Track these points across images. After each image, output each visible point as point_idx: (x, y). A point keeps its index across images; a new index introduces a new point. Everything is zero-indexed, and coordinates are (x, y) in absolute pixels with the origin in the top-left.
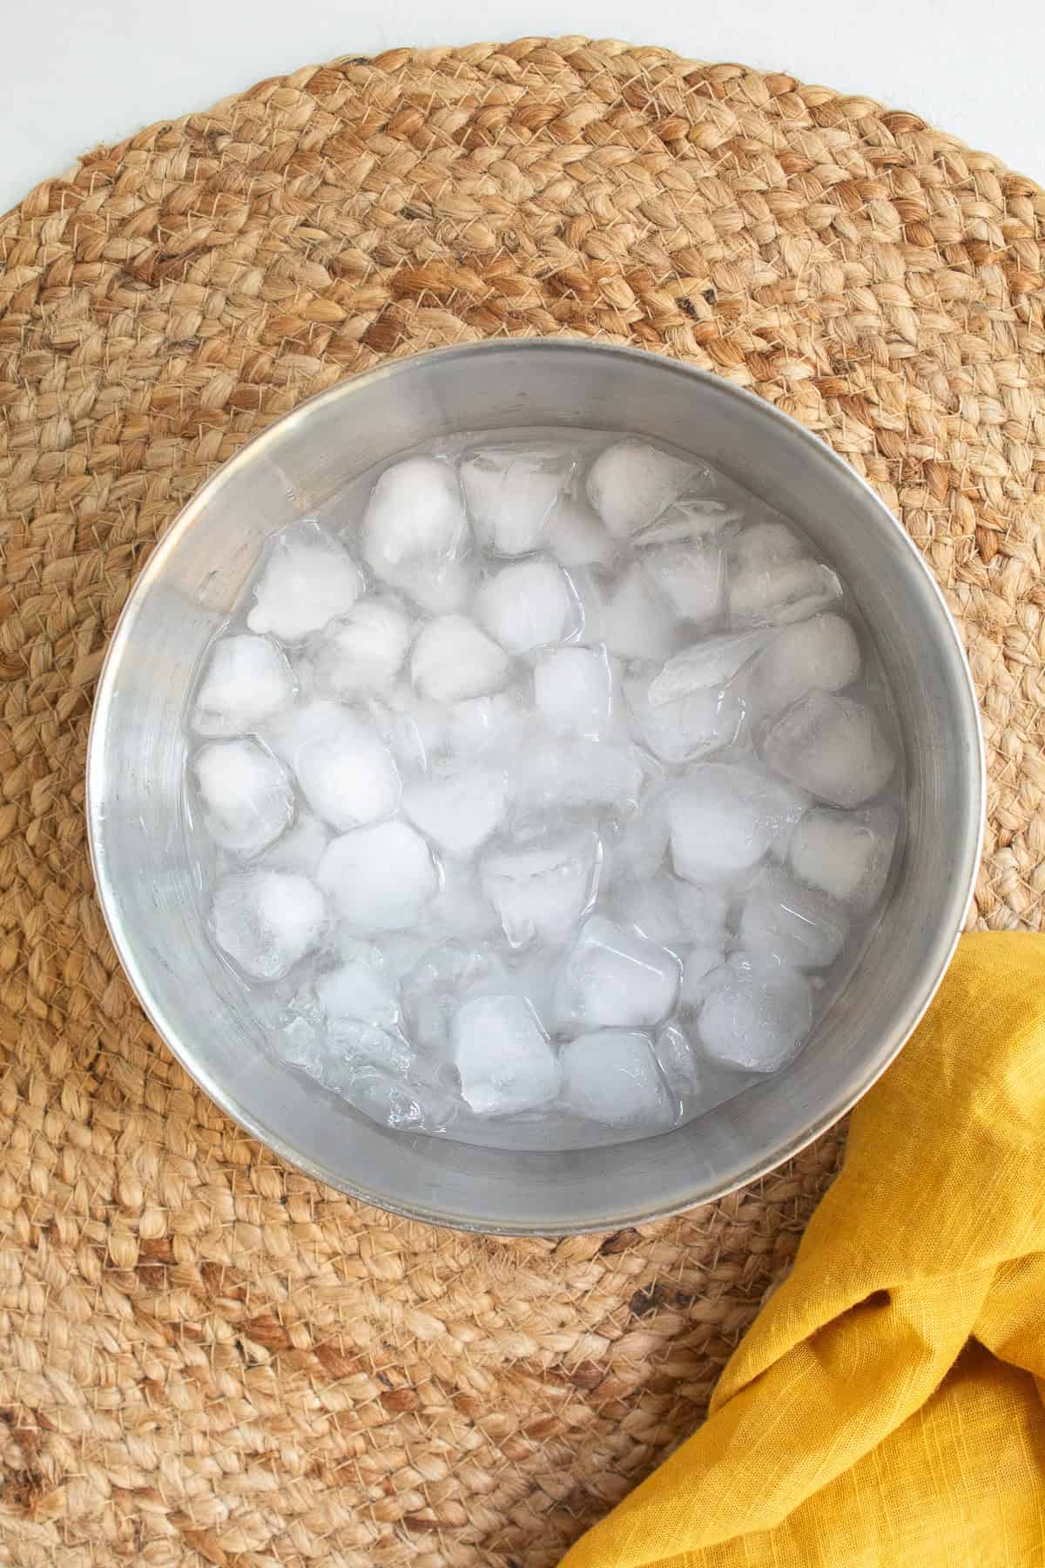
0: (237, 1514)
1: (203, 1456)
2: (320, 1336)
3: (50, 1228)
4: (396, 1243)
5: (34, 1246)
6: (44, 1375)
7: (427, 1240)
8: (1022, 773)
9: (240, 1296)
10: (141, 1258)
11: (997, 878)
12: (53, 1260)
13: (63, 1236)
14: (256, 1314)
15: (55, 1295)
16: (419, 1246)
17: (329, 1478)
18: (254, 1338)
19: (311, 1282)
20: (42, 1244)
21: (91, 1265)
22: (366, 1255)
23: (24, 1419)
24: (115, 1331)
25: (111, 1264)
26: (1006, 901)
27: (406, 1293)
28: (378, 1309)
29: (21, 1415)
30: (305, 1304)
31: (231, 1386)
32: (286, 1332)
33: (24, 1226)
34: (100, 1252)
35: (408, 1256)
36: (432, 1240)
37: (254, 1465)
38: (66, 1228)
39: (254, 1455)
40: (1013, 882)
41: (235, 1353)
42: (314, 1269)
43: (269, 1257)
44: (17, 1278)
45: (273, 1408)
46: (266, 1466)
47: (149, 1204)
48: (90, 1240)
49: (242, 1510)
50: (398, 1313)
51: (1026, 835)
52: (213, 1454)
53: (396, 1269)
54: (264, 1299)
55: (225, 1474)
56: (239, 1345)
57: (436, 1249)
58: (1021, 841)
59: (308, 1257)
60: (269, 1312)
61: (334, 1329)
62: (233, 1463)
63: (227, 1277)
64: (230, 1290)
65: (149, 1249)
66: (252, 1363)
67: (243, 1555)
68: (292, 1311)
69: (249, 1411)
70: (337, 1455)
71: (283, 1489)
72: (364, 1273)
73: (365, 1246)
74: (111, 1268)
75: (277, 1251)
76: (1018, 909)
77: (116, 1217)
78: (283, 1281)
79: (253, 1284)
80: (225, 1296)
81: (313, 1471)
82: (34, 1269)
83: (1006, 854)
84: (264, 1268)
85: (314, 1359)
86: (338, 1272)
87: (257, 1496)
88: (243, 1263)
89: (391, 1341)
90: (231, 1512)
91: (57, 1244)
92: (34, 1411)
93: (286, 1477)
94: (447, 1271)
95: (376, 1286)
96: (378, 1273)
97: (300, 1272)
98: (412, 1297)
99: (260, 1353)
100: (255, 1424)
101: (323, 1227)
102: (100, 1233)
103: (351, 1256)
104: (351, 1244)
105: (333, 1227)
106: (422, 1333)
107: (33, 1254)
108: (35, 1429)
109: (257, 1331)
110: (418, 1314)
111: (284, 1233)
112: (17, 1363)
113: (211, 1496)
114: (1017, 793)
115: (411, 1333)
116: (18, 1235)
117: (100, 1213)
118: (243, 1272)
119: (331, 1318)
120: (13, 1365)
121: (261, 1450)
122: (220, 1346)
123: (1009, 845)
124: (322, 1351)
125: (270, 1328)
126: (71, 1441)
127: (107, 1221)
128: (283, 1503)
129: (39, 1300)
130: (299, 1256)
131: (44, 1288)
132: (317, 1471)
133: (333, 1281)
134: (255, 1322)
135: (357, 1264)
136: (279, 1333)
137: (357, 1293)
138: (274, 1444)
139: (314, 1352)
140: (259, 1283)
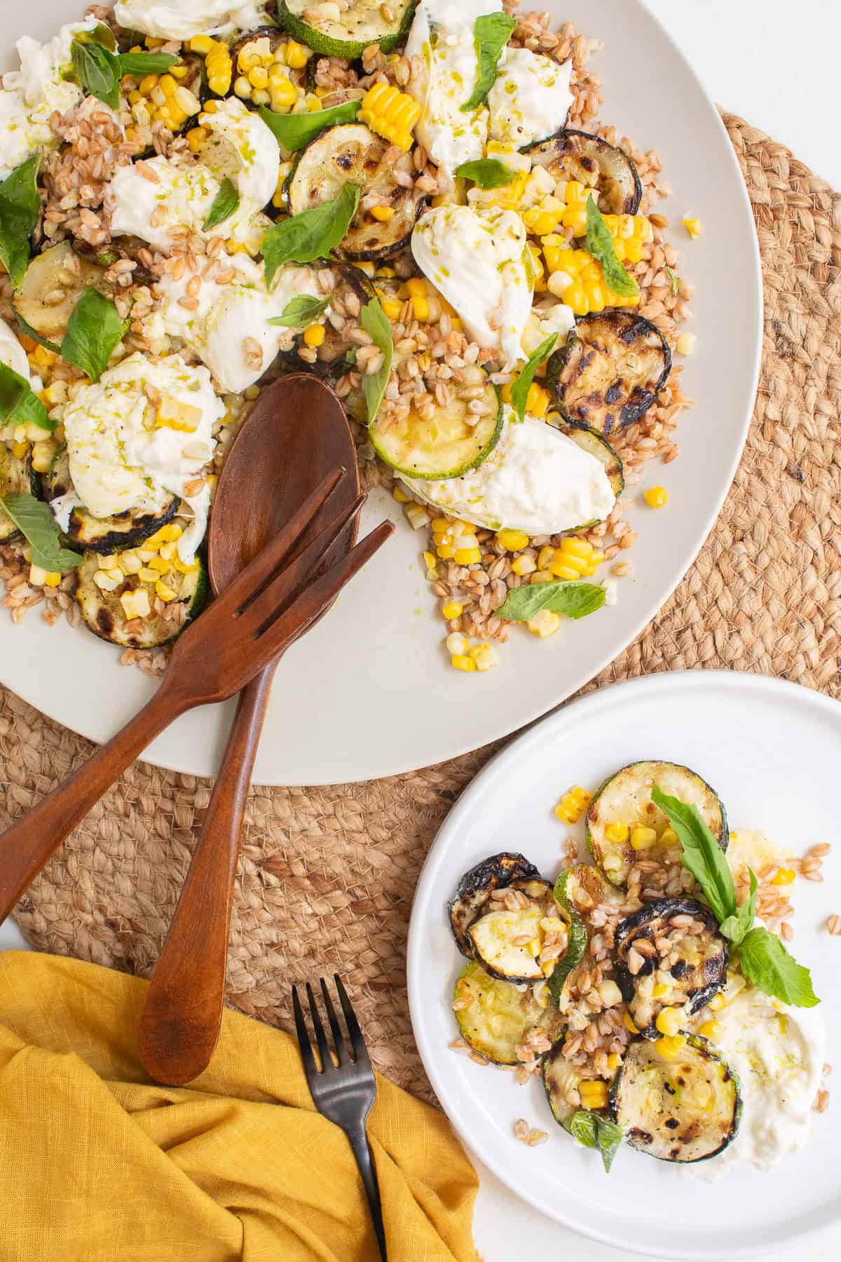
0: (261, 982)
1: (238, 946)
2: (311, 867)
3: (137, 804)
4: (358, 807)
5: (128, 816)
6: (136, 899)
7: (378, 803)
8: (748, 493)
9: (260, 845)
10: (195, 821)
11: (735, 561)
12: (139, 823)
13: (145, 808)
14: (269, 855)
15: (141, 846)
16: (374, 808)
17: (319, 958)
18: (269, 870)
19: (305, 833)
20: (132, 814)
21: (163, 826)
22: (339, 815)
23: (124, 926)
24: (179, 867)
25: (176, 825)
26: (741, 575)
27: (365, 838)
28: (349, 849)
29: (122, 923)
30: (302, 847)
31: (255, 901)
32: (288, 864)
33: (120, 802)
34: (169, 818)
35: (366, 814)
36: (381, 804)
37: (271, 951)
38: (147, 804)
39: (272, 945)
40: (744, 564)
41: (257, 881)
42: (306, 825)
43: (278, 819)
44: (117, 835)
45: (283, 914)
46: (279, 951)
47: (199, 786)
48: (163, 811)
49: (265, 980)
50: (360, 849)
51: (752, 533)
52: (245, 945)
53: (358, 823)
54: (274, 845)
55: (253, 957)
56: (259, 876)
57: (384, 809)
58: (749, 537)
59: (302, 817)
60: (278, 854)
61: (320, 862)
62: (258, 950)
63: (250, 832)
64: (253, 839)
65: (200, 815)
66: (268, 886)
67: (266, 1008)
68: (292, 852)
69: (267, 916)
70: (324, 943)
71: (290, 966)
72: (339, 827)
73: (339, 809)
74: (176, 827)
75: (281, 813)
76: (748, 580)
77: (178, 795)
78: (286, 833)
79: (267, 835)
80: (249, 844)
81: (309, 954)
82: (128, 830)
83: (740, 545)
84: (274, 824)
85: (307, 882)
86: (321, 826)
87: (273, 972)
88: (261, 823)
89: (357, 869)
90: (257, 982)
91: (141, 813)
92: (130, 920)
93: (292, 958)
94: (390, 824)
95: (346, 835)
96: (346, 825)
97: (296, 827)
98: (369, 841)
99: (273, 880)
100: (270, 925)
101: (311, 798)
102: (168, 806)
103: (329, 816)
104: (330, 809)
105: (317, 798)
106: (376, 863)
107: (127, 821)
108: (131, 932)
109: (271, 865)
110: (374, 852)
111: (286, 803)
112: (118, 891)
113: (244, 971)
114: (746, 506)
115: (369, 865)
116: (117, 809)
117: (168, 794)
118: (261, 829)
119: (317, 855)
120: (116, 892)
121: (276, 942)
122: (248, 876)
123: (742, 540)
124: (311, 877)
125: (279, 863)
126: (154, 939)
127: (173, 799)
128: (290, 974)
129: (131, 850)
130: (296, 818)
131: (134, 842)
132: (311, 953)
133: (319, 832)
134: (269, 860)
135: (333, 821)
136: (284, 866)
137: (334, 839)
138: (284, 937)
139: (308, 877)
140: (271, 834)
